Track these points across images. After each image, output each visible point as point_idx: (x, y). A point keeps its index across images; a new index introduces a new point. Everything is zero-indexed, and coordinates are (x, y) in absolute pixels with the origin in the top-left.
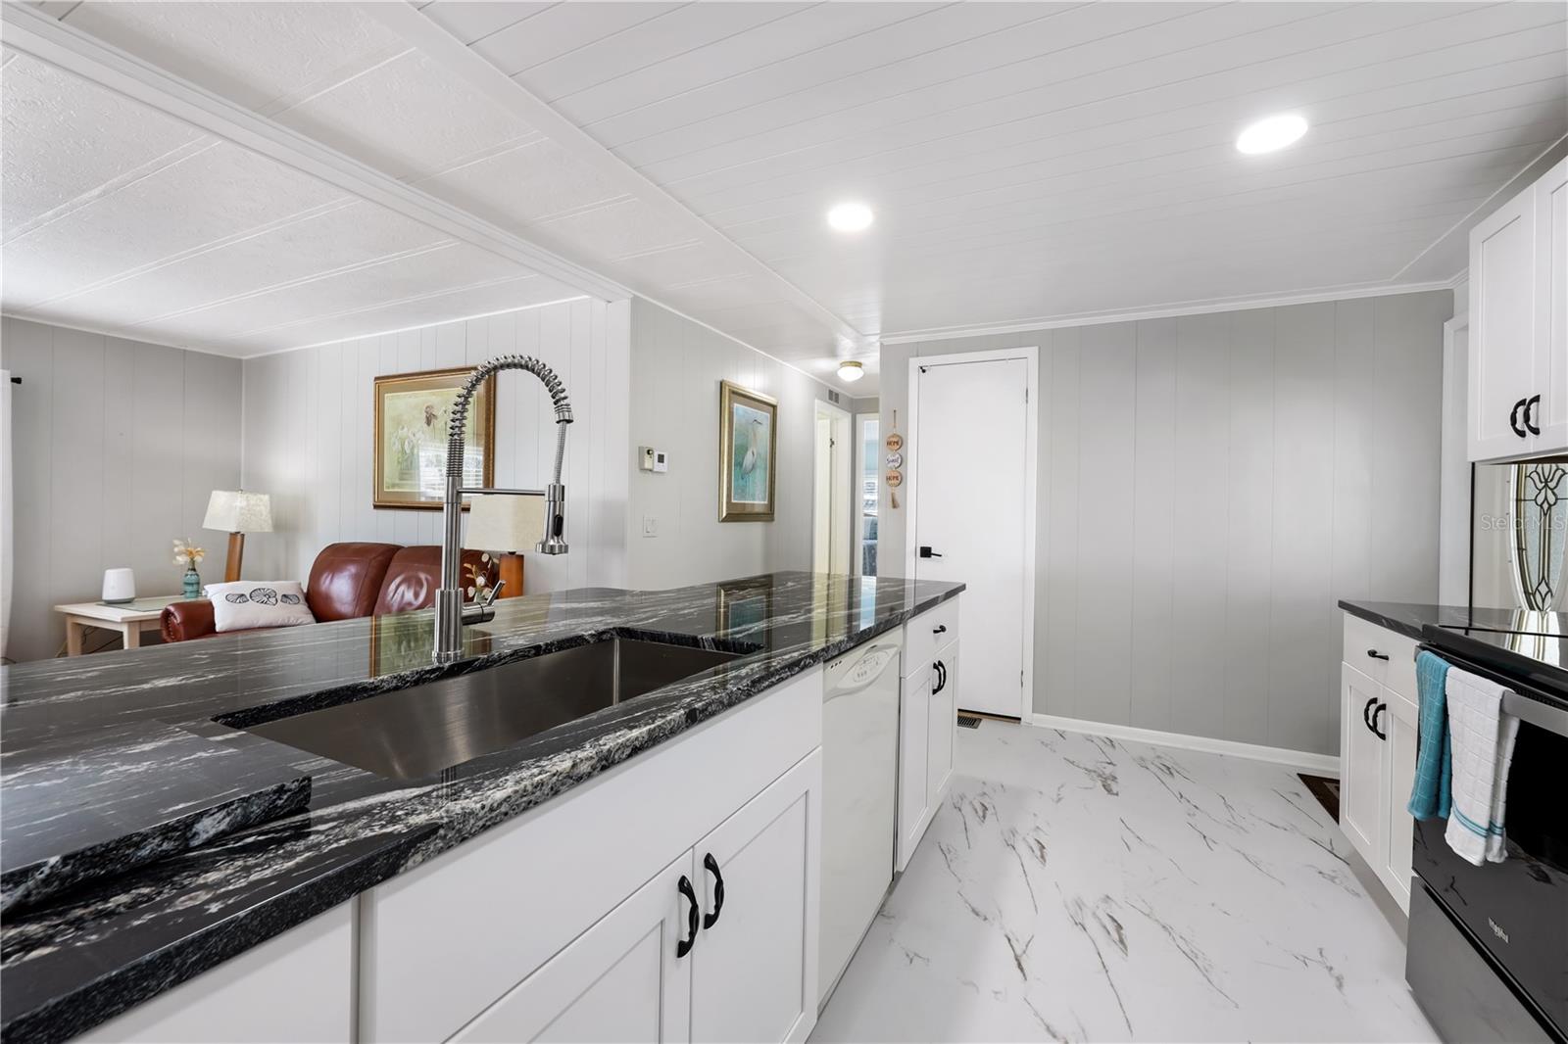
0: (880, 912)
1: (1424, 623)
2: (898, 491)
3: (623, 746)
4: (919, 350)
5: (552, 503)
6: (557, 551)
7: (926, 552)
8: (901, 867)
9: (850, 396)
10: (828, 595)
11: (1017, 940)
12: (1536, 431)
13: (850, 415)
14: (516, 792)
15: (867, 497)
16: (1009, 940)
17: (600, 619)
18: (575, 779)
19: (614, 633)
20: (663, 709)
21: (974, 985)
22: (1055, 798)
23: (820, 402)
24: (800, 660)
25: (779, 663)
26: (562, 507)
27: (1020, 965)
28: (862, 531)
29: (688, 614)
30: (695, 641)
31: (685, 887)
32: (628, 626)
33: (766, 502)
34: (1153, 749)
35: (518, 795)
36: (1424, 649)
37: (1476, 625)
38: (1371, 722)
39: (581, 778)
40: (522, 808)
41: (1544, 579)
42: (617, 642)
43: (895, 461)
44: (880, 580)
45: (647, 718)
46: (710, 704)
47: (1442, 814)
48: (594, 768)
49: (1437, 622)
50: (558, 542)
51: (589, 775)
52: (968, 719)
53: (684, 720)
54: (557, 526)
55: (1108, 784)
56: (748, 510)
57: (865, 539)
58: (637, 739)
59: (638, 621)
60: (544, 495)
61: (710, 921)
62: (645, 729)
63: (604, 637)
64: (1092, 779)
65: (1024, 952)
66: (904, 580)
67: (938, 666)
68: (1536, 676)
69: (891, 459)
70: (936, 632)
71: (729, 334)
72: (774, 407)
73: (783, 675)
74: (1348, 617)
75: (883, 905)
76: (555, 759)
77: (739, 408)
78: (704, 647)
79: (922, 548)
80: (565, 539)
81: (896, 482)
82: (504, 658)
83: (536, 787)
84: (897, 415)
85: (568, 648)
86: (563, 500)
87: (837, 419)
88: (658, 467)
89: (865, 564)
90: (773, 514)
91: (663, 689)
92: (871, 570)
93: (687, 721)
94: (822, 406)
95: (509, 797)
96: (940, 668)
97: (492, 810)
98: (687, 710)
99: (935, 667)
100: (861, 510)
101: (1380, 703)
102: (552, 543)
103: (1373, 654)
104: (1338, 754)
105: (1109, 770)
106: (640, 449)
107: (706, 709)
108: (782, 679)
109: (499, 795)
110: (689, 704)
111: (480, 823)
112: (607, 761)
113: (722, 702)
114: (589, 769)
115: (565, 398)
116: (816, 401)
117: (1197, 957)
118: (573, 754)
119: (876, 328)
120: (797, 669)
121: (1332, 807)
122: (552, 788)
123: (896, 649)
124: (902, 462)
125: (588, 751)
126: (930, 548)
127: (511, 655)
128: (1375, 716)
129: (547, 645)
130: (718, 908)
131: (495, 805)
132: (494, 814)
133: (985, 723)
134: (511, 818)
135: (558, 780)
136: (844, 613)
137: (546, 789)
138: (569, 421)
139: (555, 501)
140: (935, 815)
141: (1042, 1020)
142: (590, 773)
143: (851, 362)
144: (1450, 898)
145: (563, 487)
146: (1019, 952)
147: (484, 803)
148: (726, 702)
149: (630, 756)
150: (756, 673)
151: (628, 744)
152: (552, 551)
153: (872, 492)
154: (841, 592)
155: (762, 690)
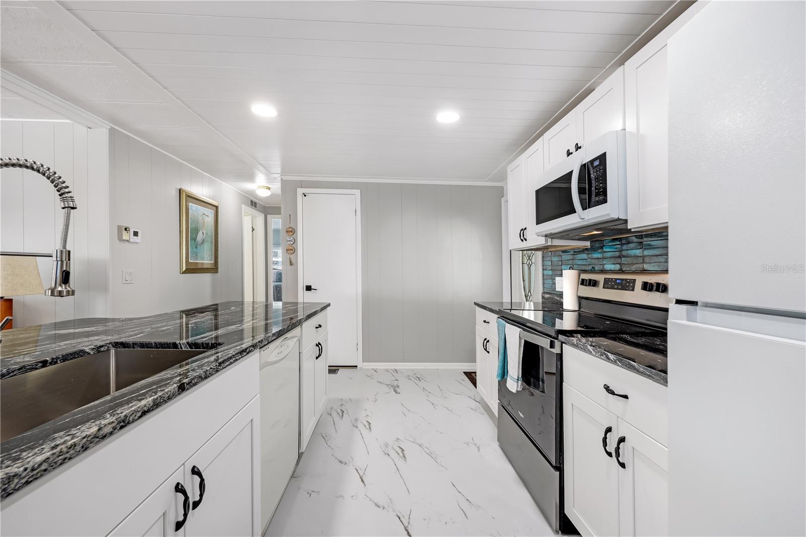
0: (292, 476)
1: (499, 308)
2: (292, 257)
3: (136, 411)
4: (303, 184)
5: (59, 262)
6: (65, 294)
7: (309, 288)
8: (303, 449)
9: (263, 204)
10: (253, 314)
11: (361, 469)
12: (526, 240)
13: (264, 215)
14: (54, 454)
15: (274, 259)
16: (357, 470)
17: (96, 338)
18: (100, 437)
19: (110, 346)
20: (162, 385)
21: (342, 496)
22: (374, 400)
23: (245, 206)
24: (247, 349)
25: (234, 351)
26: (68, 265)
27: (362, 481)
28: (272, 277)
29: (167, 330)
30: (175, 345)
31: (179, 488)
32: (122, 340)
33: (213, 262)
34: (413, 371)
35: (55, 456)
36: (499, 318)
37: (513, 308)
38: (485, 348)
39: (105, 436)
40: (58, 464)
41: (530, 291)
42: (113, 351)
43: (291, 241)
44: (284, 304)
45: (150, 393)
46: (193, 379)
47: (505, 377)
48: (114, 428)
49: (503, 307)
50: (66, 288)
51: (111, 433)
52: (333, 370)
53: (177, 391)
54: (65, 277)
55: (395, 389)
56: (199, 267)
57: (274, 282)
58: (145, 406)
59: (128, 337)
60: (51, 256)
61: (196, 504)
62: (150, 399)
63: (102, 349)
64: (389, 388)
65: (364, 474)
66: (297, 303)
67: (318, 345)
68: (528, 324)
69: (288, 240)
70: (316, 328)
71: (184, 160)
72: (217, 207)
73: (237, 358)
74: (478, 308)
75: (294, 472)
76: (83, 428)
77: (193, 206)
78: (181, 348)
79: (306, 286)
80: (71, 286)
81: (291, 251)
82: (13, 372)
83: (70, 448)
84: (292, 216)
85: (72, 359)
86: (69, 260)
87: (256, 217)
88: (134, 239)
89: (274, 295)
90: (217, 269)
91: (158, 375)
92: (278, 298)
93: (179, 391)
94: (246, 209)
95: (48, 458)
96: (320, 346)
97: (33, 470)
98: (179, 384)
99: (317, 345)
100: (271, 266)
101: (487, 340)
102: (60, 289)
103: (485, 321)
104: (475, 362)
105: (396, 383)
106: (119, 227)
107: (191, 382)
108: (237, 360)
109: (39, 459)
110: (180, 381)
111: (24, 481)
112: (124, 422)
113: (200, 377)
114: (111, 430)
115: (69, 192)
116: (243, 205)
117: (432, 454)
118: (98, 422)
119: (279, 170)
120: (245, 353)
121: (474, 382)
122: (83, 447)
123: (297, 338)
124: (295, 241)
125: (109, 419)
126: (311, 286)
127: (19, 369)
128: (486, 345)
129: (53, 359)
130: (201, 495)
131: (36, 466)
132: (35, 472)
133: (341, 371)
134: (50, 471)
135: (87, 441)
136: (263, 323)
137: (78, 448)
138: (73, 208)
139: (62, 261)
140: (319, 419)
141: (373, 502)
142: (112, 432)
143: (264, 186)
144: (509, 408)
145: (69, 252)
146: (361, 475)
147: (26, 466)
148: (203, 376)
149: (140, 417)
150: (221, 358)
151: (139, 409)
152: (60, 294)
153: (279, 258)
154: (261, 311)
155: (225, 367)
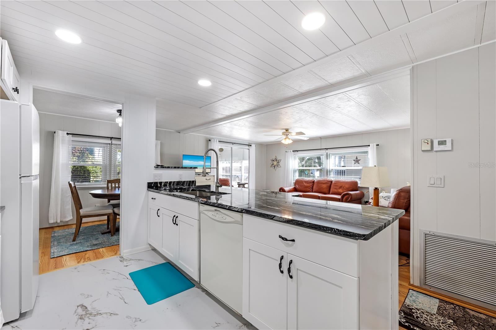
88: (440, 148)
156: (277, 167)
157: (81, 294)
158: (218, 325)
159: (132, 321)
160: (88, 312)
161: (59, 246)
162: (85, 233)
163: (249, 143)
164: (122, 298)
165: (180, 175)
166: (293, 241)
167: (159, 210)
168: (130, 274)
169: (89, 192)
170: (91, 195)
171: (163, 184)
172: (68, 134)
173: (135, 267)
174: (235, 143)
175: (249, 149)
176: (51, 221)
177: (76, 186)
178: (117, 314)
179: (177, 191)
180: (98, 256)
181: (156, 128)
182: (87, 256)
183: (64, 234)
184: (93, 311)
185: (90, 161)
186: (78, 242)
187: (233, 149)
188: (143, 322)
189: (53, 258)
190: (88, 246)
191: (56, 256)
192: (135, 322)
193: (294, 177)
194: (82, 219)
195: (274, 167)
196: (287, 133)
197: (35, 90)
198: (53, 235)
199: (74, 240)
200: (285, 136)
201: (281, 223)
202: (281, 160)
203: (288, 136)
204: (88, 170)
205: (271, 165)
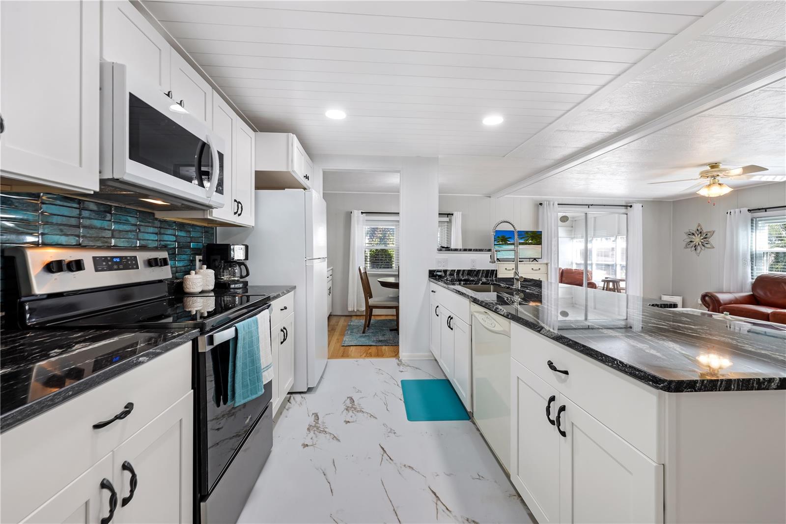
16: (390, 458)
27: (383, 449)
65: (383, 455)
156: (703, 248)
157: (353, 388)
158: (480, 478)
159: (387, 430)
160: (354, 406)
161: (351, 336)
162: (375, 326)
163: (627, 203)
164: (386, 404)
165: (473, 261)
166: (566, 373)
167: (438, 307)
168: (402, 381)
169: (378, 280)
170: (379, 283)
171: (448, 273)
172: (362, 213)
173: (409, 376)
174: (592, 205)
175: (627, 214)
176: (350, 309)
177: (367, 272)
178: (376, 418)
179: (460, 284)
180: (379, 355)
181: (439, 193)
182: (370, 351)
183: (358, 324)
184: (358, 407)
185: (391, 243)
186: (366, 335)
187: (589, 216)
188: (397, 436)
189: (344, 346)
190: (373, 341)
191: (345, 345)
192: (389, 433)
193: (752, 270)
194: (372, 310)
195: (694, 248)
196: (715, 171)
197: (325, 173)
198: (349, 324)
199: (364, 332)
200: (709, 179)
201: (548, 338)
202: (714, 232)
203: (718, 178)
204: (390, 254)
205: (684, 244)
